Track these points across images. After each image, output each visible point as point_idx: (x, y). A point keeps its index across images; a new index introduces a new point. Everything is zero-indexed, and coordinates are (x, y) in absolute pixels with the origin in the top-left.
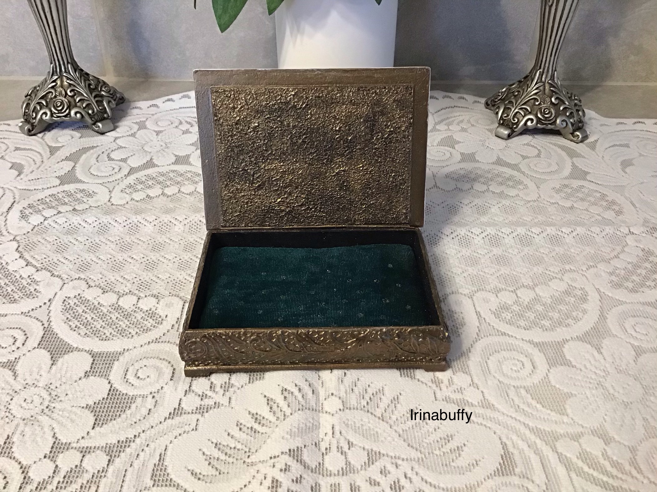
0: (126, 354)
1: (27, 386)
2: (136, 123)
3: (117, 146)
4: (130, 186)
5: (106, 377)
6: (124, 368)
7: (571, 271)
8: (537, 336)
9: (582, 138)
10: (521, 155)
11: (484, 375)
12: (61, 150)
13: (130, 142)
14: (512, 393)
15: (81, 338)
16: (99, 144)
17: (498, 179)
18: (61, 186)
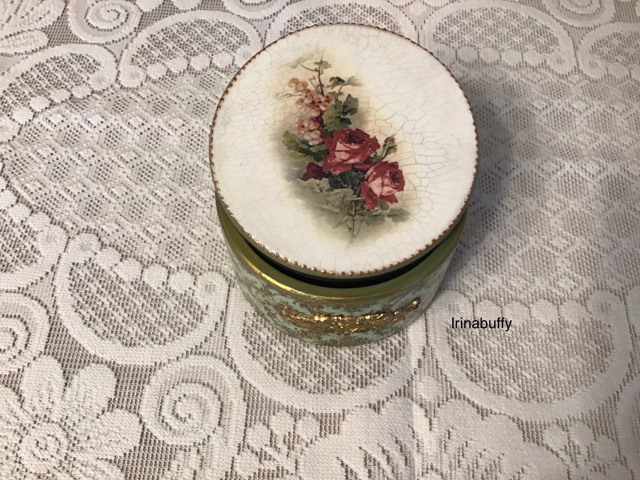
0: (159, 372)
1: (38, 420)
5: (136, 410)
6: (157, 397)
15: (99, 340)
18: (50, 48)
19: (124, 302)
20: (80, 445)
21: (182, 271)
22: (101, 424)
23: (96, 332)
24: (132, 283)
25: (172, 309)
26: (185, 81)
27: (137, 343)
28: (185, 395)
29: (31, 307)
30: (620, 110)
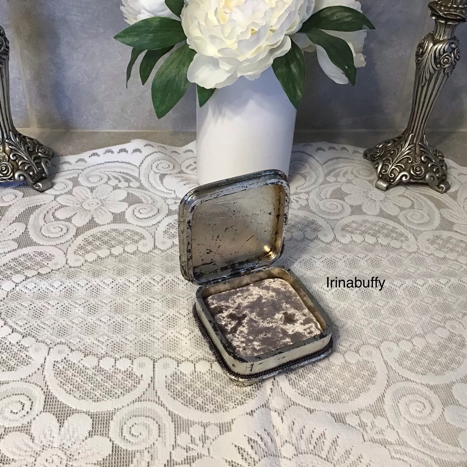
0: (117, 413)
1: (45, 448)
2: (70, 179)
3: (59, 205)
4: (80, 248)
5: (107, 435)
6: (119, 426)
7: (450, 319)
8: (432, 380)
9: (446, 189)
10: (399, 207)
11: (397, 417)
12: (10, 209)
13: (69, 200)
14: (419, 431)
15: (78, 400)
16: (42, 203)
17: (384, 231)
18: (20, 250)
19: (90, 379)
20: (74, 458)
21: (124, 358)
22: (86, 444)
23: (75, 397)
24: (93, 369)
25: (121, 380)
26: (109, 261)
27: (101, 400)
28: (135, 424)
29: (31, 388)
30: (362, 257)
